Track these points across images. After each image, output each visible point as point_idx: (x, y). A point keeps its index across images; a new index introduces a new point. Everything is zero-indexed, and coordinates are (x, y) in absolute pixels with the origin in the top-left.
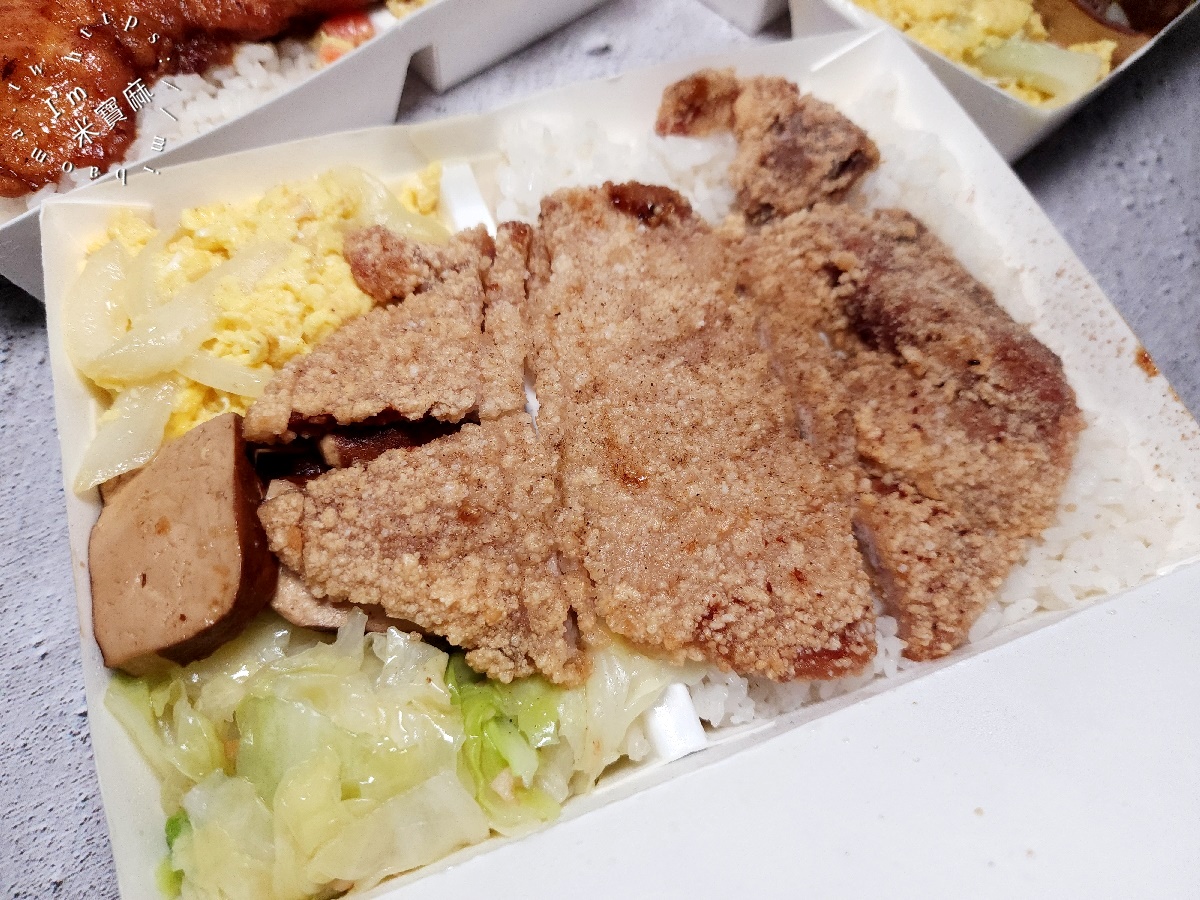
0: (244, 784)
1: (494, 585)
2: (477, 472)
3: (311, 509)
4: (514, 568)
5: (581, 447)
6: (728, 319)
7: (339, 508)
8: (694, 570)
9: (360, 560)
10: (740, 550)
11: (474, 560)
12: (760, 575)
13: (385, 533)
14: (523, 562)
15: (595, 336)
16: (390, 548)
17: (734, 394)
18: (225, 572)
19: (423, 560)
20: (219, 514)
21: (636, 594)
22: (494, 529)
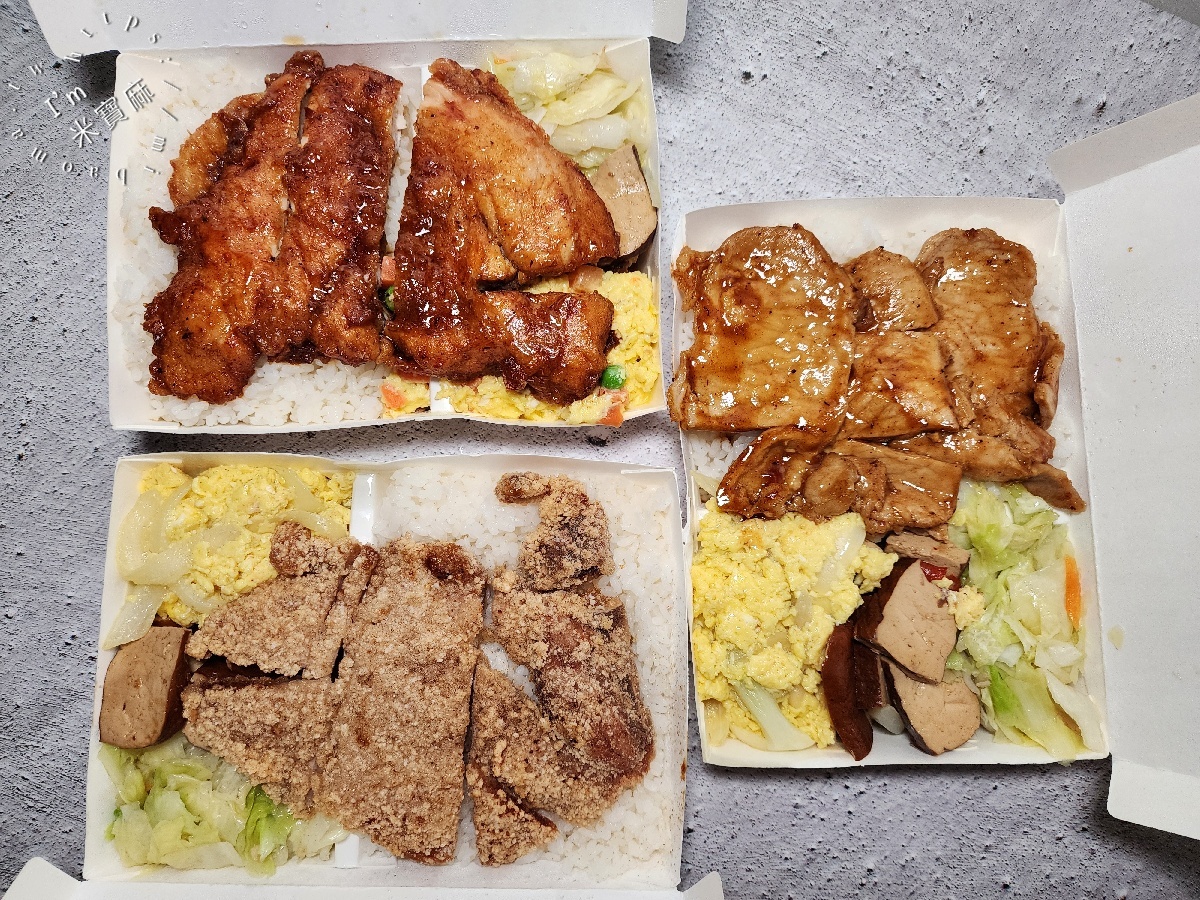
0: (143, 815)
1: (279, 767)
2: (287, 713)
3: (204, 705)
4: (292, 761)
5: (346, 711)
6: (458, 661)
7: (217, 710)
8: (371, 798)
9: (218, 738)
10: (398, 797)
11: (272, 753)
12: (402, 812)
13: (233, 729)
14: (297, 760)
15: (380, 649)
16: (235, 736)
17: (436, 712)
18: (156, 724)
19: (247, 746)
20: (161, 691)
21: (339, 801)
22: (287, 740)
